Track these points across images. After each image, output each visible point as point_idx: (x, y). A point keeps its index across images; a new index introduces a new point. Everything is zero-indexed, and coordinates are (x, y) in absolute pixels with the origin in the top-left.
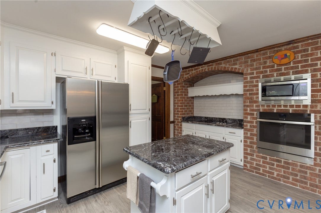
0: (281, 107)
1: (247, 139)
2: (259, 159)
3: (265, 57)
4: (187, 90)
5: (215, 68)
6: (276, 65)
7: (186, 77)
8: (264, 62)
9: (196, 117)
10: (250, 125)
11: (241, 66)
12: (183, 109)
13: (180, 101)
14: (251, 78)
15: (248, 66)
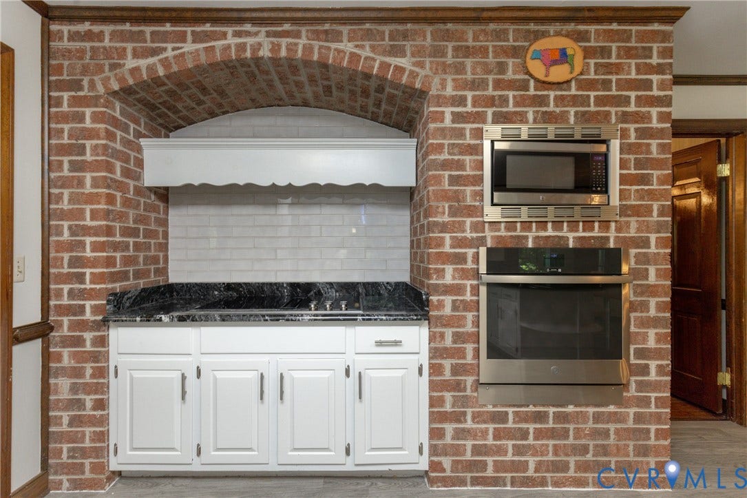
0: (545, 229)
1: (443, 358)
2: (484, 426)
3: (502, 46)
4: (139, 149)
5: (308, 49)
6: (532, 83)
7: (136, 70)
8: (498, 63)
9: (182, 285)
10: (454, 302)
11: (421, 65)
12: (116, 247)
13: (91, 199)
14: (457, 117)
15: (445, 68)
